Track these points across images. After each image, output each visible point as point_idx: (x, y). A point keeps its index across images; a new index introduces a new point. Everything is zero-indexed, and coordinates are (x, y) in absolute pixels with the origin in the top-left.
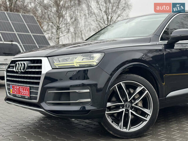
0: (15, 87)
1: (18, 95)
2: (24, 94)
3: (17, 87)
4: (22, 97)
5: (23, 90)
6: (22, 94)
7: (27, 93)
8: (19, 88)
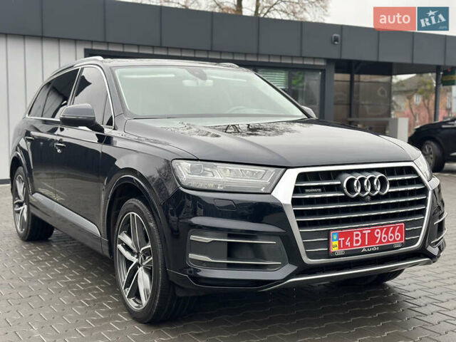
0: (355, 233)
2: (388, 241)
3: (364, 232)
4: (382, 249)
5: (387, 233)
6: (380, 242)
7: (398, 236)
8: (369, 231)
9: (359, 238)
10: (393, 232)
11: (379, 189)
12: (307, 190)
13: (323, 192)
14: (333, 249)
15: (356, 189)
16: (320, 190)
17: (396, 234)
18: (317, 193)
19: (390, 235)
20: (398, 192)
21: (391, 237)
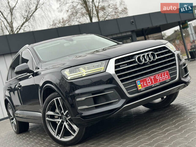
0: (147, 79)
1: (154, 85)
2: (163, 80)
3: (151, 78)
4: (161, 84)
5: (161, 76)
6: (160, 81)
7: (167, 77)
8: (153, 77)
9: (150, 81)
10: (164, 75)
11: (152, 58)
12: (121, 66)
13: (128, 65)
14: (140, 88)
15: (142, 61)
16: (126, 65)
17: (166, 76)
18: (126, 66)
19: (163, 77)
20: (162, 58)
21: (164, 78)
